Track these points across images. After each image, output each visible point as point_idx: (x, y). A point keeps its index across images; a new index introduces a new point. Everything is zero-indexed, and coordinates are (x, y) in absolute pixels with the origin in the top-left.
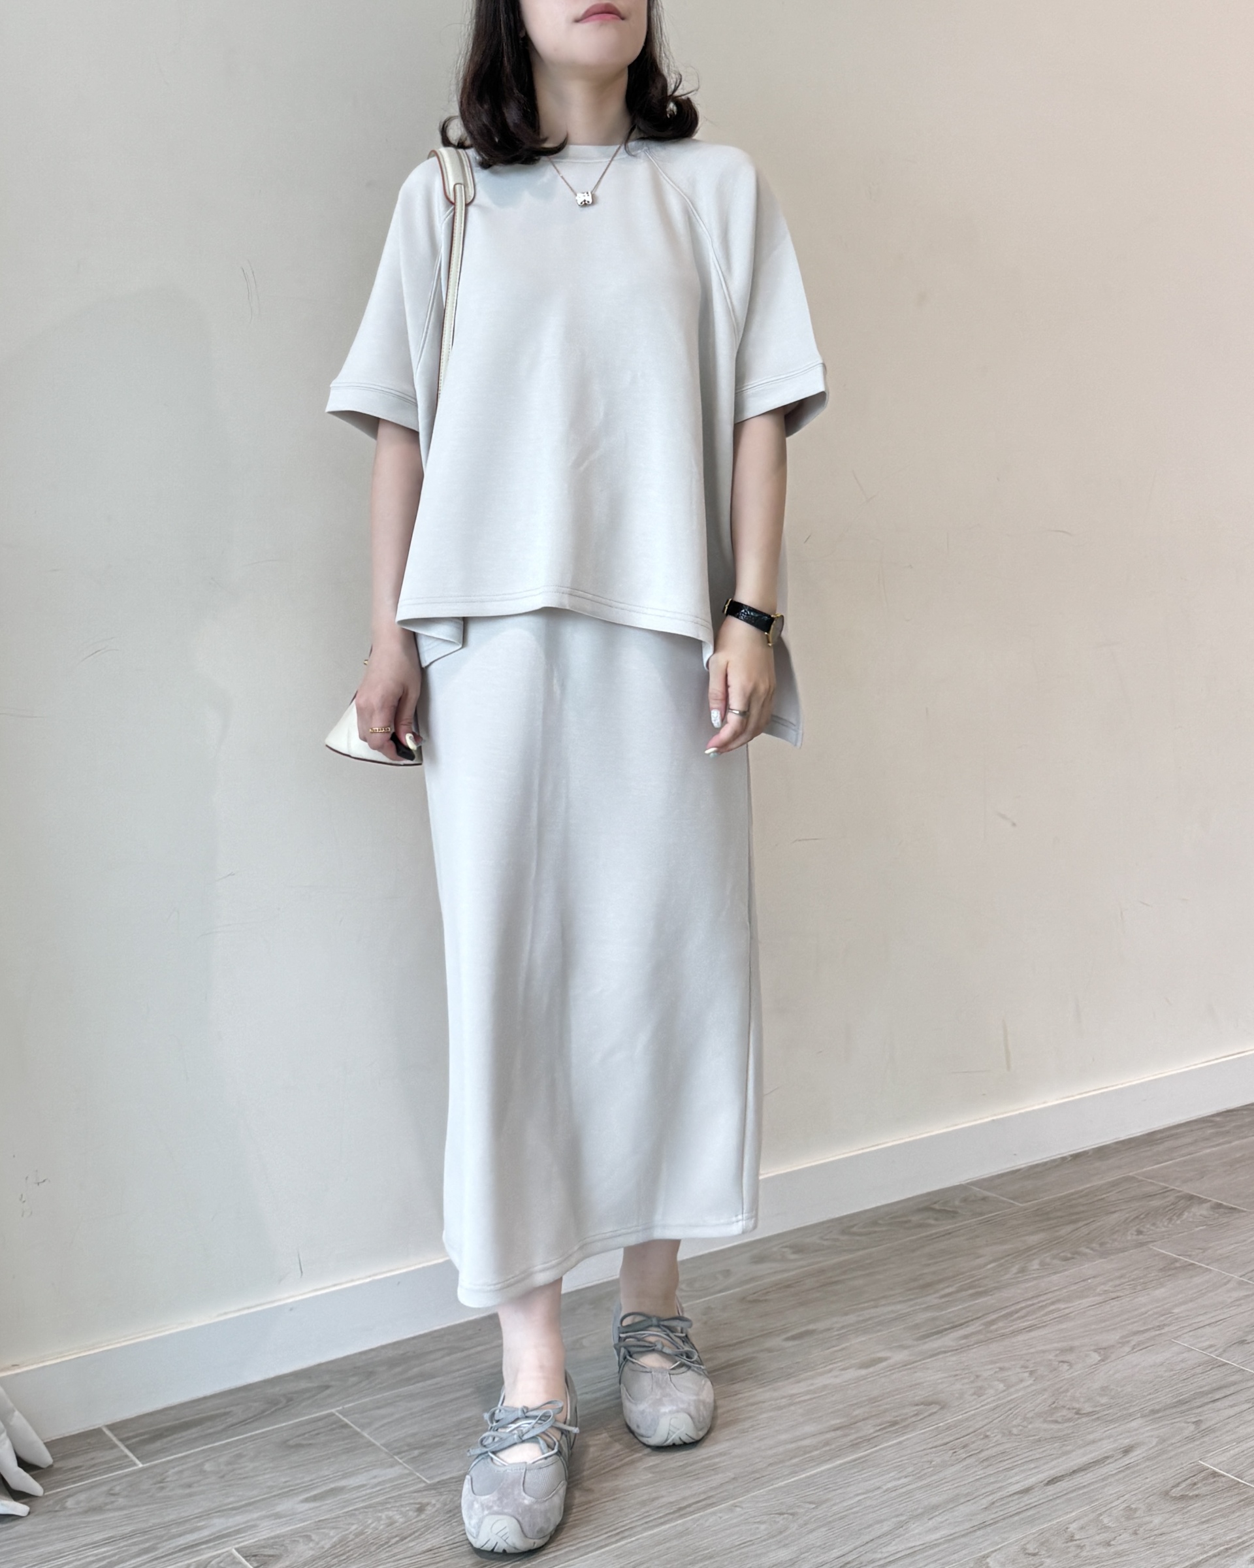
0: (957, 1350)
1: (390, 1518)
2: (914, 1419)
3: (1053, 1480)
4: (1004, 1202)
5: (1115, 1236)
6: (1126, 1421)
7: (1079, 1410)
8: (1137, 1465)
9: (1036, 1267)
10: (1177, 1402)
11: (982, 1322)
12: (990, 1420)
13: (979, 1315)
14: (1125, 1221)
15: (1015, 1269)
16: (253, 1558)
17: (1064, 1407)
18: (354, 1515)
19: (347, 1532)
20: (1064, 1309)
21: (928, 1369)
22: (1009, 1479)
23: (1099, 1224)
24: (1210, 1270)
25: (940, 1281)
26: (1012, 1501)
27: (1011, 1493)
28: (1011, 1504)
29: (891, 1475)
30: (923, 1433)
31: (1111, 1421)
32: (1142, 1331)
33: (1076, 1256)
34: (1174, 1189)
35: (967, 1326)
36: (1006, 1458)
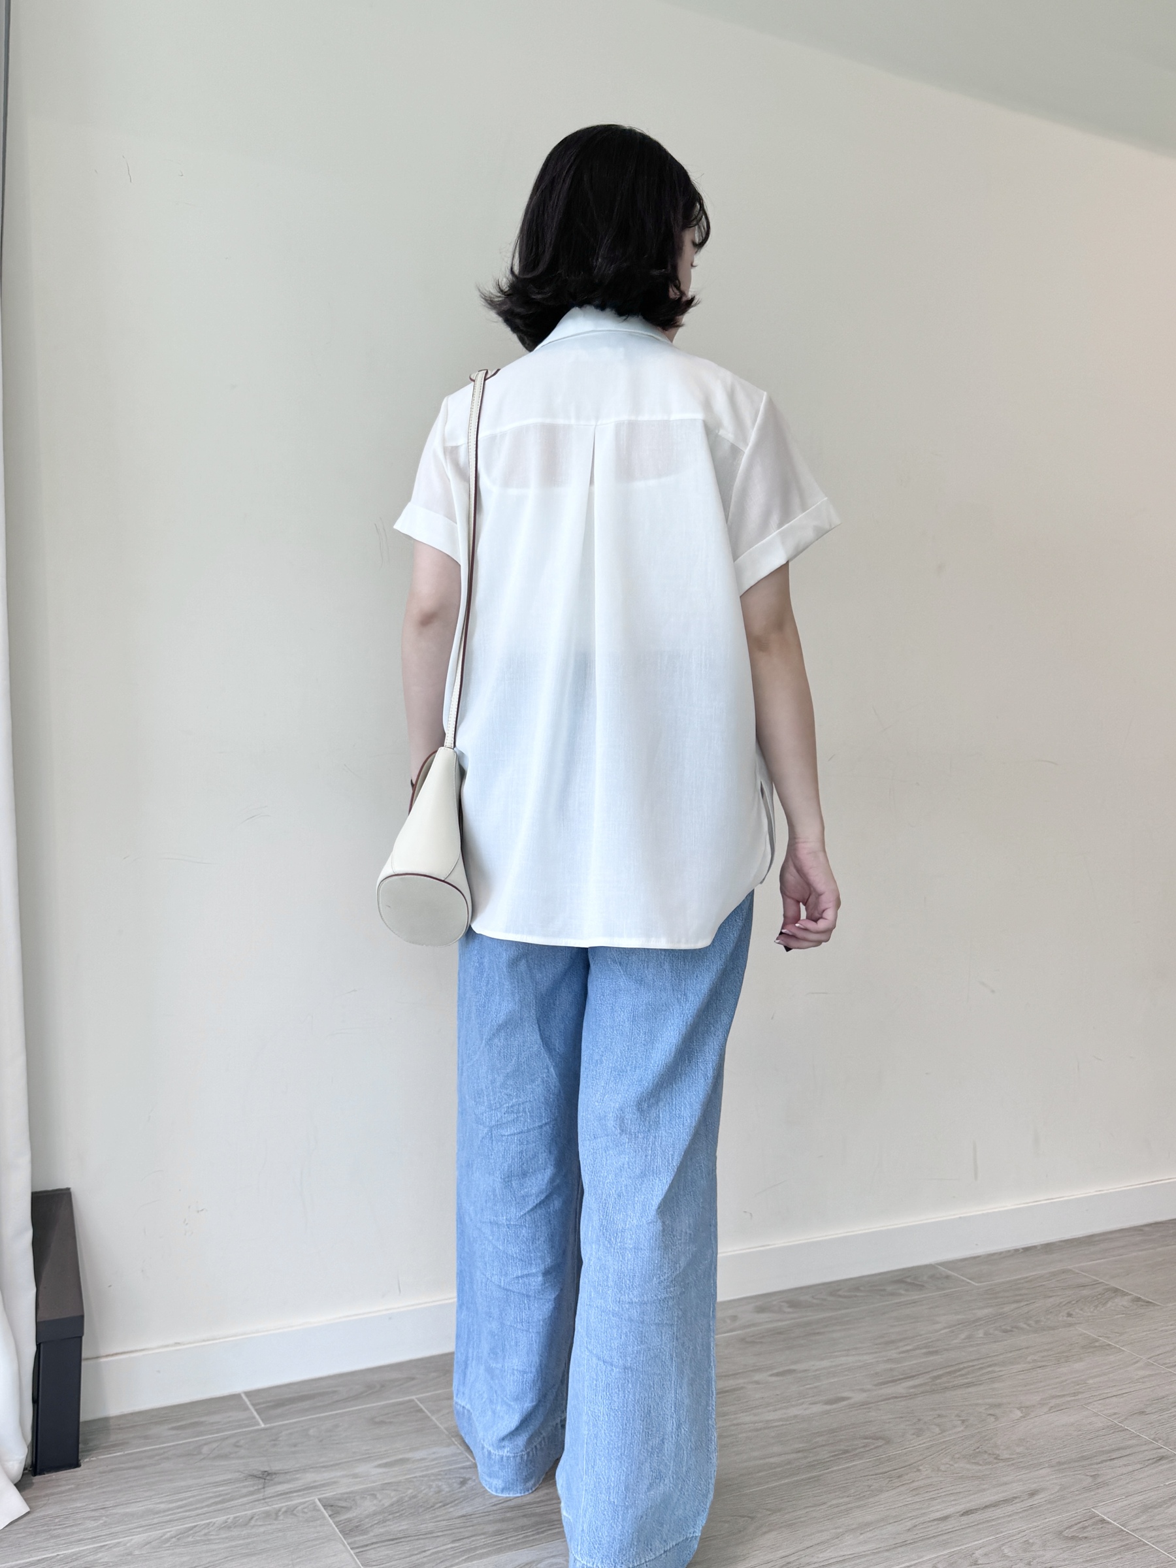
0: (905, 1397)
1: (438, 1487)
2: (862, 1450)
3: (967, 1512)
4: (963, 1281)
5: (1049, 1317)
6: (1036, 1469)
7: (998, 1455)
8: (1040, 1506)
9: (981, 1335)
10: (1079, 1458)
11: (931, 1375)
12: (924, 1457)
13: (930, 1369)
14: (1058, 1305)
15: (963, 1336)
16: (329, 1508)
17: (986, 1452)
18: (413, 1481)
19: (404, 1495)
20: (1000, 1371)
21: (880, 1410)
22: (932, 1506)
23: (1037, 1305)
24: (1123, 1351)
25: (901, 1340)
26: (932, 1526)
27: (931, 1519)
28: (930, 1529)
29: (837, 1494)
30: (868, 1462)
31: (1023, 1468)
32: (1059, 1396)
33: (1015, 1330)
34: (1102, 1282)
35: (917, 1378)
36: (931, 1490)
